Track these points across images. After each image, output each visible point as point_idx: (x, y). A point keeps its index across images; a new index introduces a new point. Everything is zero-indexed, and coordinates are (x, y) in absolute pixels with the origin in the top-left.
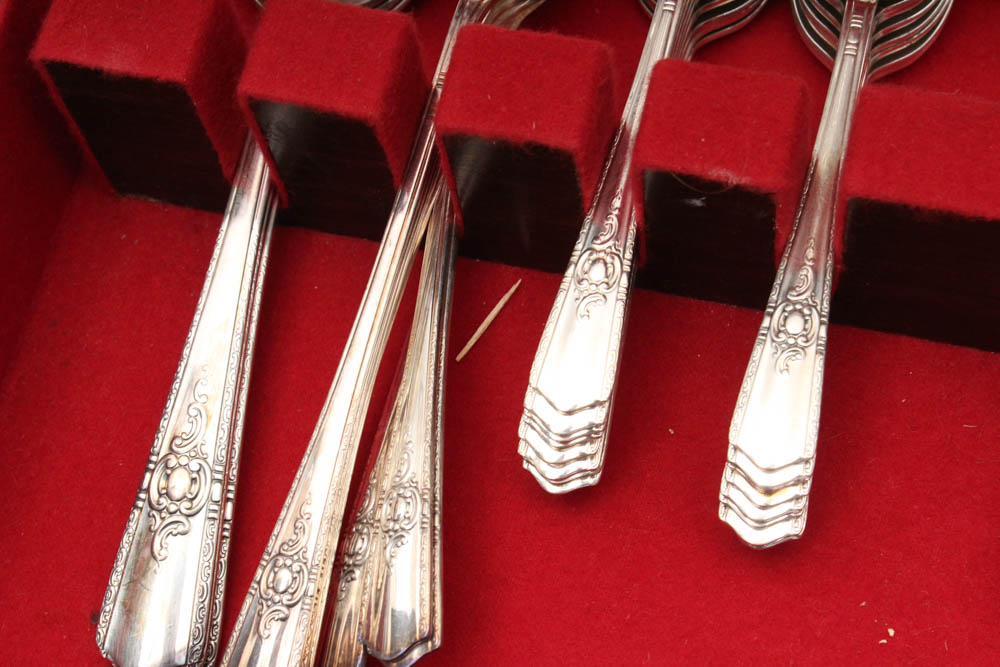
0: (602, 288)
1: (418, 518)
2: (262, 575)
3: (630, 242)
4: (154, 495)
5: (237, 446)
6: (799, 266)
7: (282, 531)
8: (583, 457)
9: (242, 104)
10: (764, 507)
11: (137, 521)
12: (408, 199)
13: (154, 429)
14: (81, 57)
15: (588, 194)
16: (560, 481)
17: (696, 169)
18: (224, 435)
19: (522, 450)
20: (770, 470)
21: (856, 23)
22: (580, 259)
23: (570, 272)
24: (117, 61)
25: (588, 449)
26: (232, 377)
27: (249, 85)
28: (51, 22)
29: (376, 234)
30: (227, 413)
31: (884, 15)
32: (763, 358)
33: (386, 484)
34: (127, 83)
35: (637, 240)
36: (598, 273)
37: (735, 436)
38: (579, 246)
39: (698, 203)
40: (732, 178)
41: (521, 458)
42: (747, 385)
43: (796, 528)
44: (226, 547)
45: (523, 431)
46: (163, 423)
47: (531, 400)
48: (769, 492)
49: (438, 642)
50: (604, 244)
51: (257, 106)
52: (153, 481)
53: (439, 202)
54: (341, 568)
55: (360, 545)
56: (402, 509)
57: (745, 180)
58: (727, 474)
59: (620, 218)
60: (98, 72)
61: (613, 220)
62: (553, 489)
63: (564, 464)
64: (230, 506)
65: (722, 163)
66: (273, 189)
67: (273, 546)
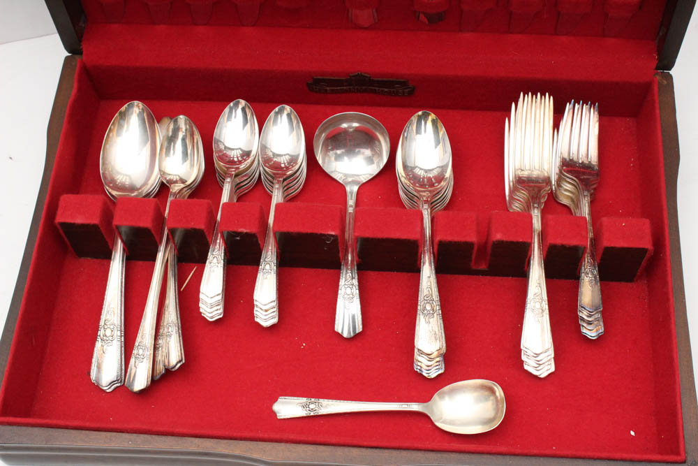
0: (217, 264)
1: (174, 331)
2: (135, 352)
3: (223, 251)
4: (102, 336)
5: (123, 321)
6: (267, 251)
7: (138, 339)
8: (217, 310)
9: (114, 227)
10: (266, 315)
11: (98, 344)
12: (162, 248)
13: (99, 319)
14: (69, 220)
15: (209, 240)
16: (212, 318)
17: (235, 230)
18: (119, 318)
19: (201, 310)
20: (265, 305)
21: (277, 186)
22: (210, 257)
23: (208, 261)
24: (79, 220)
25: (218, 307)
26: (119, 303)
27: (116, 222)
28: (59, 212)
29: (154, 259)
30: (119, 312)
31: (285, 183)
32: (260, 276)
33: (165, 324)
34: (83, 226)
35: (225, 250)
36: (215, 260)
37: (255, 297)
38: (209, 254)
39: (238, 238)
40: (245, 231)
41: (201, 313)
42: (257, 284)
43: (275, 320)
44: (123, 349)
45: (200, 305)
46: (102, 317)
47: (201, 296)
48: (266, 311)
49: (184, 361)
50: (216, 253)
51: (118, 227)
52: (101, 333)
53: (171, 247)
54: (155, 348)
55: (160, 341)
56: (170, 330)
57: (248, 231)
58: (255, 309)
59: (219, 245)
60: (74, 224)
61: (218, 246)
62: (211, 320)
63: (212, 313)
64: (123, 338)
65: (242, 227)
66: (124, 250)
67: (137, 344)
